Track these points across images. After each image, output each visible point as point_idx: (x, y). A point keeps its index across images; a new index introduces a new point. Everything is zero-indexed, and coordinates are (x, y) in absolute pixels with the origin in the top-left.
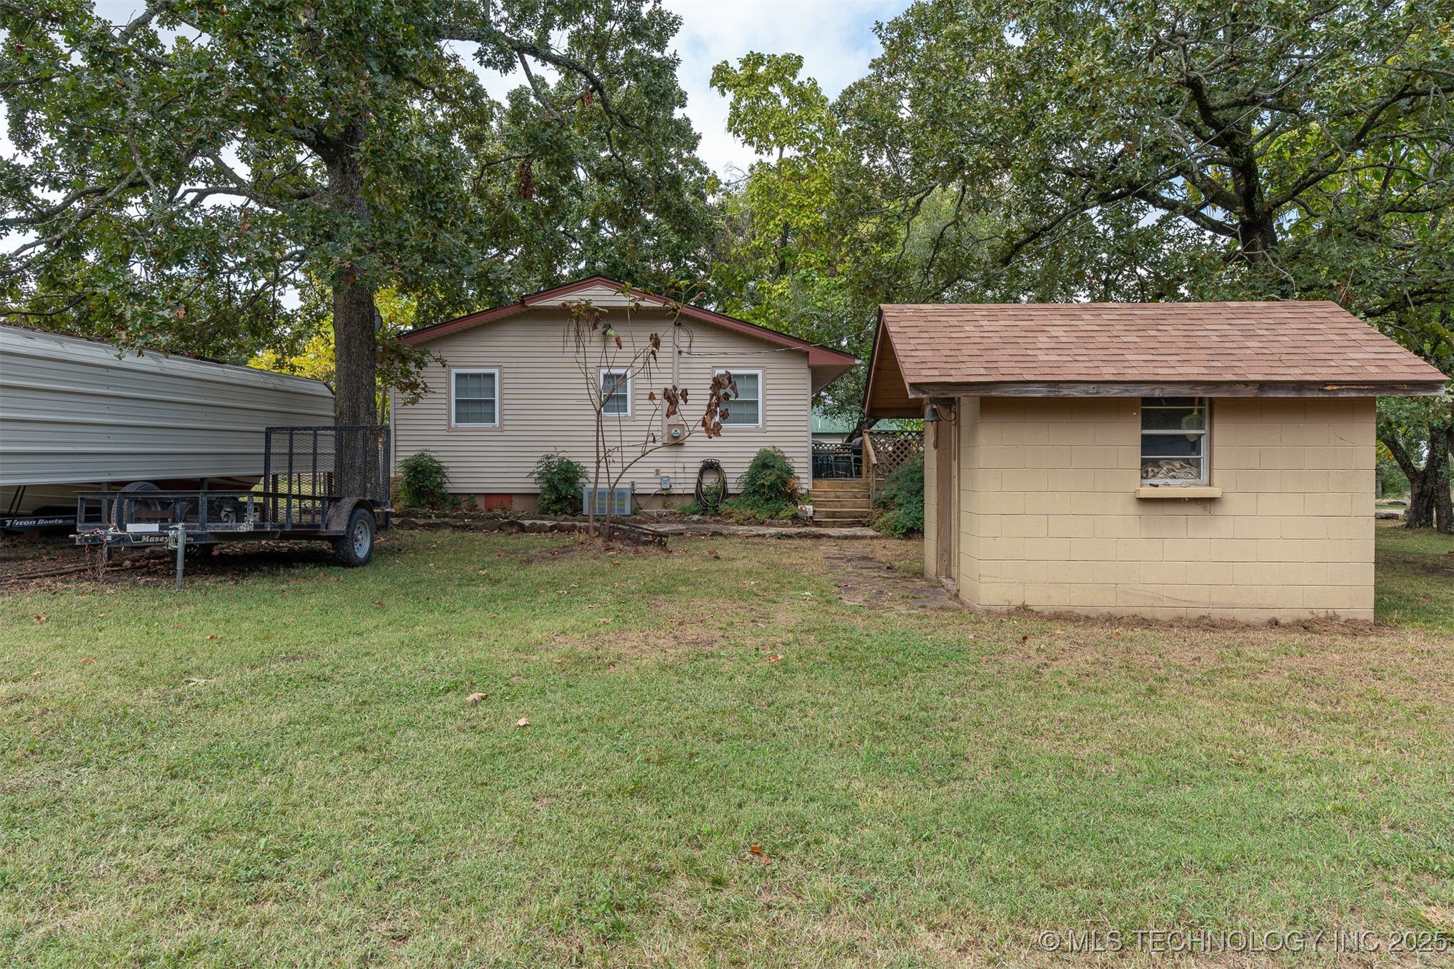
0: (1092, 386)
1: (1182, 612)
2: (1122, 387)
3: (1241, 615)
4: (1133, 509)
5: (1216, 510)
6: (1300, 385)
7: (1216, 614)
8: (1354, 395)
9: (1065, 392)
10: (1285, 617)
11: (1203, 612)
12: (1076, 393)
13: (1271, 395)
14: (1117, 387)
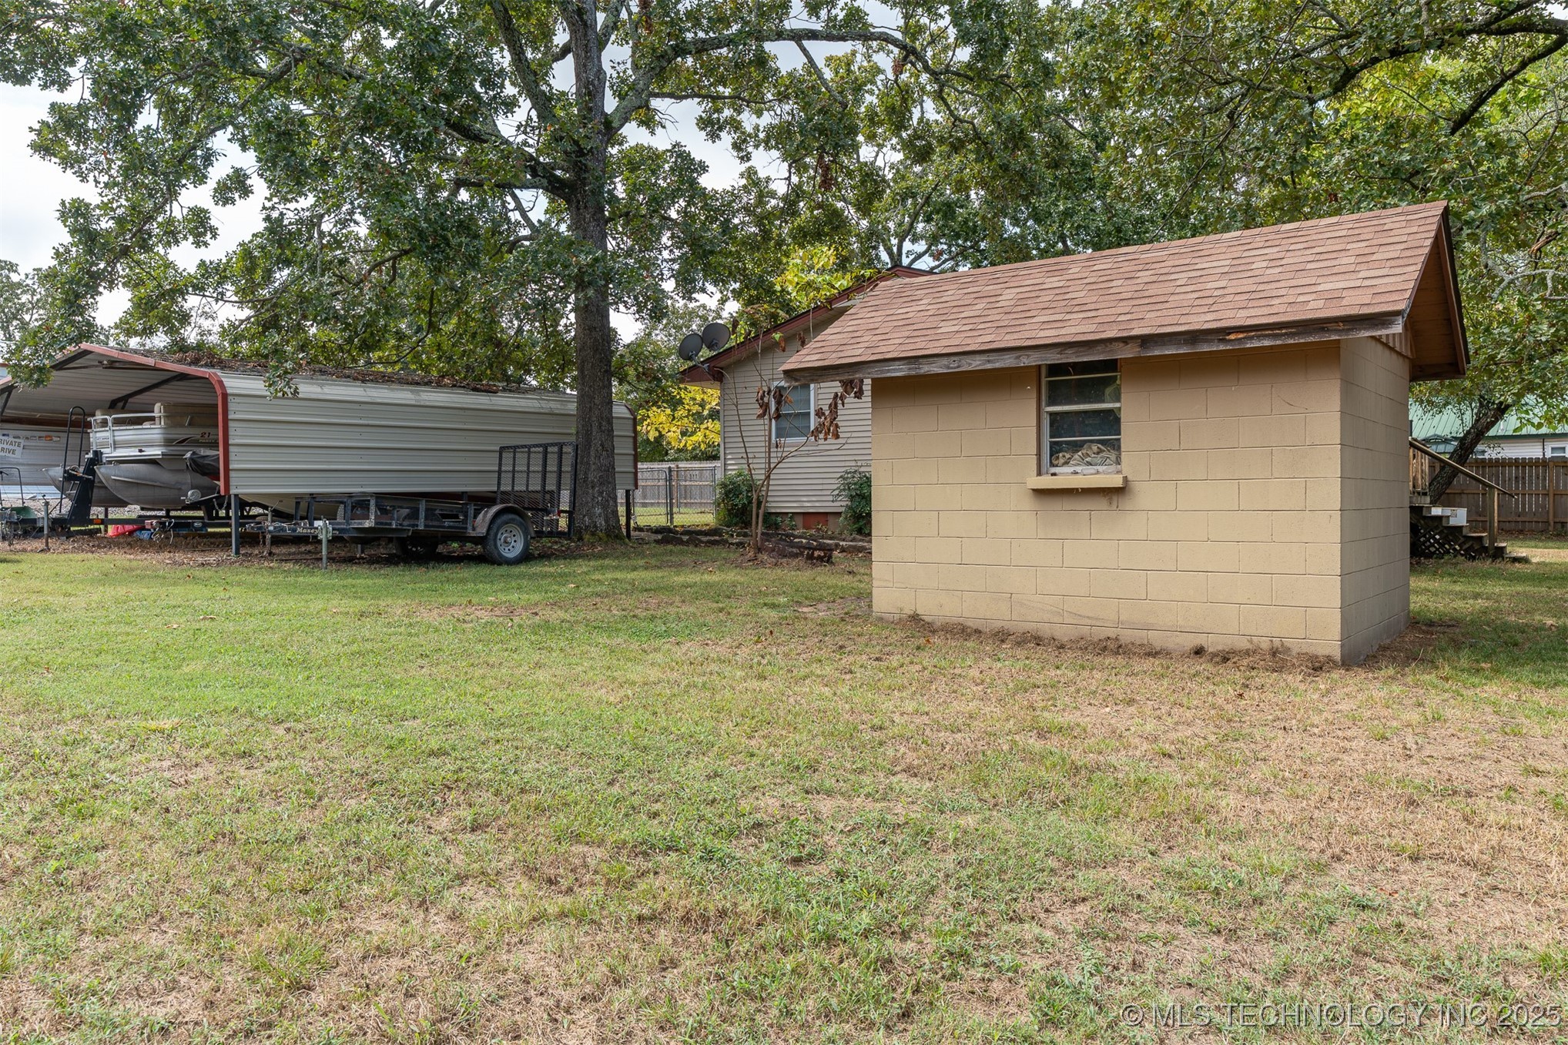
0: (953, 358)
1: (1085, 630)
2: (984, 357)
3: (1157, 640)
4: (1029, 503)
5: (1126, 503)
6: (1194, 336)
7: (1127, 636)
8: (1267, 343)
9: (926, 369)
10: (1213, 644)
11: (1112, 633)
12: (936, 368)
13: (1157, 353)
14: (978, 357)
